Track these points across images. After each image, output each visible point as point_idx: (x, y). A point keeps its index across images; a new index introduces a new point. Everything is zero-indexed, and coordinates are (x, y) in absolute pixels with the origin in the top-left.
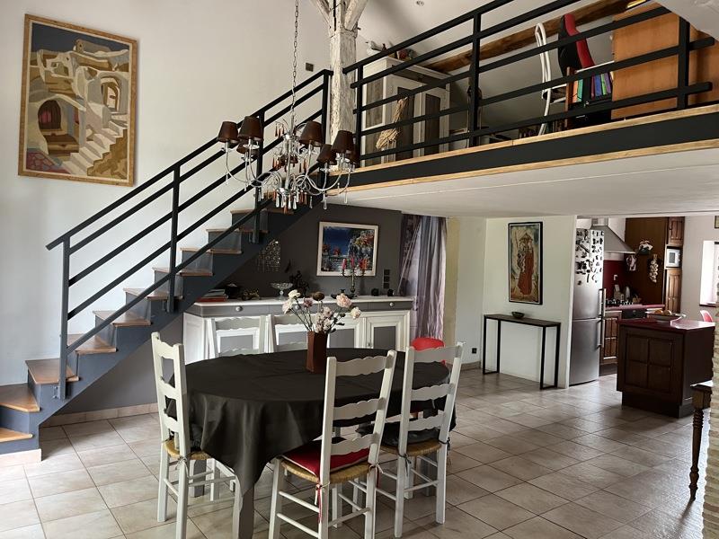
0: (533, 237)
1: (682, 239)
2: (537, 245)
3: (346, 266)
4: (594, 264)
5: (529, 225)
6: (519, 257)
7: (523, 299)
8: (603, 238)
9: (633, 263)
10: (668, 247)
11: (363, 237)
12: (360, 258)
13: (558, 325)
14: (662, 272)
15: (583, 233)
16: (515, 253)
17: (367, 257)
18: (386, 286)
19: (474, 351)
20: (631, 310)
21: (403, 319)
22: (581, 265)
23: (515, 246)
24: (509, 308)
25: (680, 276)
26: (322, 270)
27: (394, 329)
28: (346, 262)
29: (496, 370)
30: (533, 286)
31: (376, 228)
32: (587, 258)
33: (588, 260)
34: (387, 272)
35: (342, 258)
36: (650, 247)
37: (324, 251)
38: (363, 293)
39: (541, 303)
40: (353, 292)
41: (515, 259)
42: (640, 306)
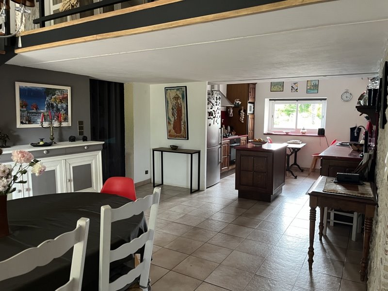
0: (181, 96)
1: (254, 98)
2: (184, 102)
3: (45, 118)
4: (217, 112)
5: (178, 88)
6: (173, 110)
7: (176, 136)
8: (220, 96)
9: (231, 112)
10: (249, 103)
11: (58, 95)
12: (56, 112)
13: (199, 152)
14: (246, 116)
15: (211, 93)
16: (170, 107)
17: (63, 112)
18: (81, 133)
19: (147, 172)
20: (233, 139)
21: (96, 157)
22: (210, 114)
23: (169, 102)
24: (168, 143)
25: (254, 118)
26: (22, 123)
27: (89, 166)
28: (44, 116)
29: (161, 183)
30: (183, 129)
31: (69, 89)
32: (213, 109)
33: (214, 111)
34: (81, 123)
35: (40, 113)
36: (240, 103)
37: (22, 106)
38: (61, 140)
39: (188, 139)
40: (52, 139)
41: (170, 111)
42: (237, 136)
